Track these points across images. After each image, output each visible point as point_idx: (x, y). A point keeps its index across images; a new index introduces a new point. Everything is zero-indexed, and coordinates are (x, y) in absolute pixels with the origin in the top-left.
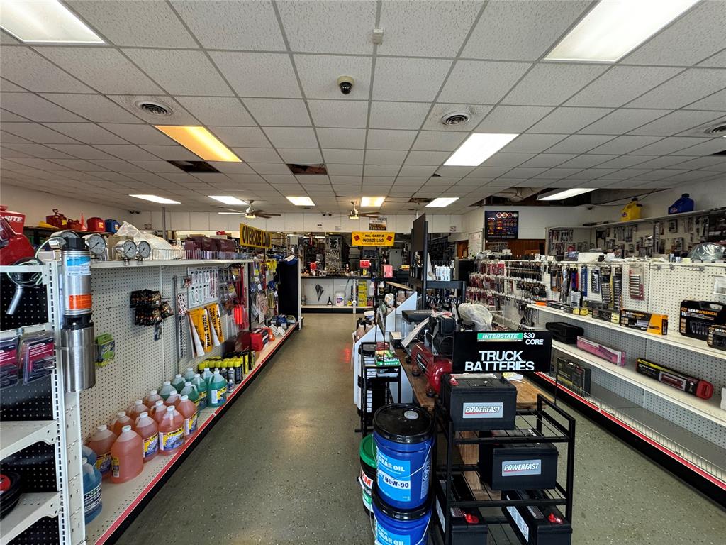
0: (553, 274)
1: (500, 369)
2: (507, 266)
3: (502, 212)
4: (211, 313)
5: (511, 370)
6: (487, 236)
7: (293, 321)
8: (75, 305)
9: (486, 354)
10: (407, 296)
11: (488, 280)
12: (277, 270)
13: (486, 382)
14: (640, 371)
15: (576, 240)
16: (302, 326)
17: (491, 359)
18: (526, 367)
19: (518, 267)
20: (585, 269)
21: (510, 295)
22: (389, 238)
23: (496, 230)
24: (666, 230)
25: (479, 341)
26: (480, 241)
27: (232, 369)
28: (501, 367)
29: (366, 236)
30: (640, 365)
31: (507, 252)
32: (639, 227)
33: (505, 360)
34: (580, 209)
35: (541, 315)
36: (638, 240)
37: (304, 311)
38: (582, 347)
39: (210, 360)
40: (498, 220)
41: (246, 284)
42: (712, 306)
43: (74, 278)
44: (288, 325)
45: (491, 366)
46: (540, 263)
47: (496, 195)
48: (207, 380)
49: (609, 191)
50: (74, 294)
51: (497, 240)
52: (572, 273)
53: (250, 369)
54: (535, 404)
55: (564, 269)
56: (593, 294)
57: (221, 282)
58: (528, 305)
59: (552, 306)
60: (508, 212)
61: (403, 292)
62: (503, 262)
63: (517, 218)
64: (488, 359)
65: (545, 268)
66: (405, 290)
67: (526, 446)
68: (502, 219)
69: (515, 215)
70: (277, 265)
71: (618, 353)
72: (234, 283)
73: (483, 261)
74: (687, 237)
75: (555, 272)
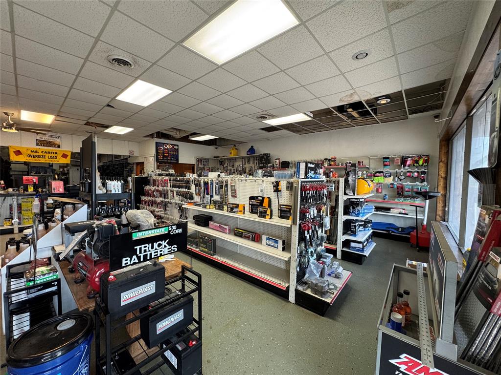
0: (196, 185)
1: (153, 257)
2: (170, 180)
3: (168, 144)
5: (161, 255)
6: (157, 160)
9: (140, 249)
10: (75, 209)
11: (157, 191)
13: (141, 270)
14: (236, 235)
15: (211, 165)
17: (145, 251)
18: (172, 250)
19: (177, 181)
20: (212, 181)
21: (172, 201)
22: (65, 156)
23: (164, 156)
24: (246, 163)
25: (134, 239)
26: (153, 163)
28: (153, 254)
29: (31, 151)
30: (236, 232)
31: (172, 171)
32: (237, 160)
33: (156, 249)
34: (212, 148)
35: (191, 212)
36: (237, 167)
38: (212, 227)
40: (165, 149)
42: (259, 198)
45: (145, 256)
46: (189, 179)
47: (163, 132)
49: (224, 139)
51: (165, 163)
52: (206, 184)
54: (180, 272)
55: (202, 181)
56: (216, 196)
58: (183, 206)
59: (196, 205)
60: (171, 145)
61: (70, 206)
62: (167, 178)
63: (178, 149)
64: (143, 251)
65: (192, 182)
66: (74, 204)
67: (174, 304)
68: (167, 149)
69: (176, 147)
71: (227, 227)
73: (154, 178)
74: (253, 166)
75: (198, 185)
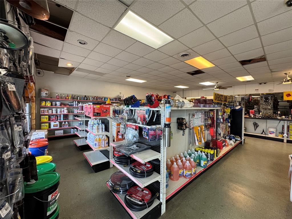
4: (201, 129)
7: (239, 139)
8: (167, 121)
12: (230, 113)
16: (244, 143)
27: (209, 154)
37: (245, 135)
39: (200, 148)
41: (215, 119)
43: (167, 112)
44: (236, 140)
48: (199, 155)
50: (167, 117)
53: (217, 156)
57: (205, 117)
70: (231, 111)
72: (210, 118)
